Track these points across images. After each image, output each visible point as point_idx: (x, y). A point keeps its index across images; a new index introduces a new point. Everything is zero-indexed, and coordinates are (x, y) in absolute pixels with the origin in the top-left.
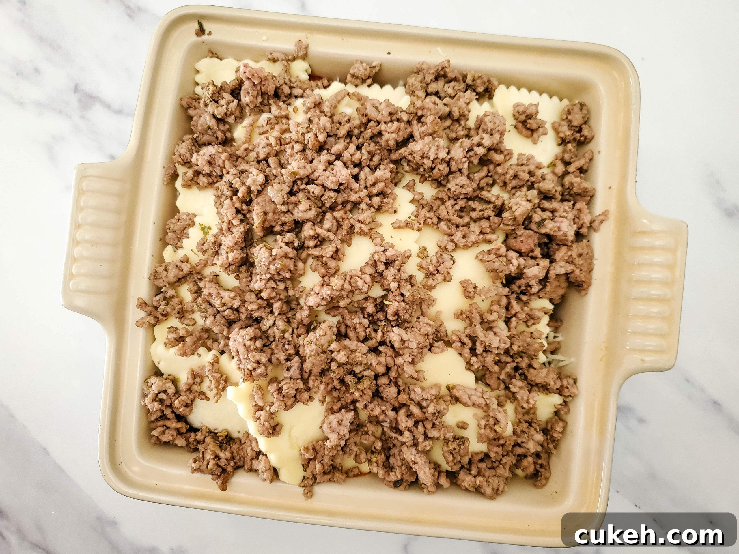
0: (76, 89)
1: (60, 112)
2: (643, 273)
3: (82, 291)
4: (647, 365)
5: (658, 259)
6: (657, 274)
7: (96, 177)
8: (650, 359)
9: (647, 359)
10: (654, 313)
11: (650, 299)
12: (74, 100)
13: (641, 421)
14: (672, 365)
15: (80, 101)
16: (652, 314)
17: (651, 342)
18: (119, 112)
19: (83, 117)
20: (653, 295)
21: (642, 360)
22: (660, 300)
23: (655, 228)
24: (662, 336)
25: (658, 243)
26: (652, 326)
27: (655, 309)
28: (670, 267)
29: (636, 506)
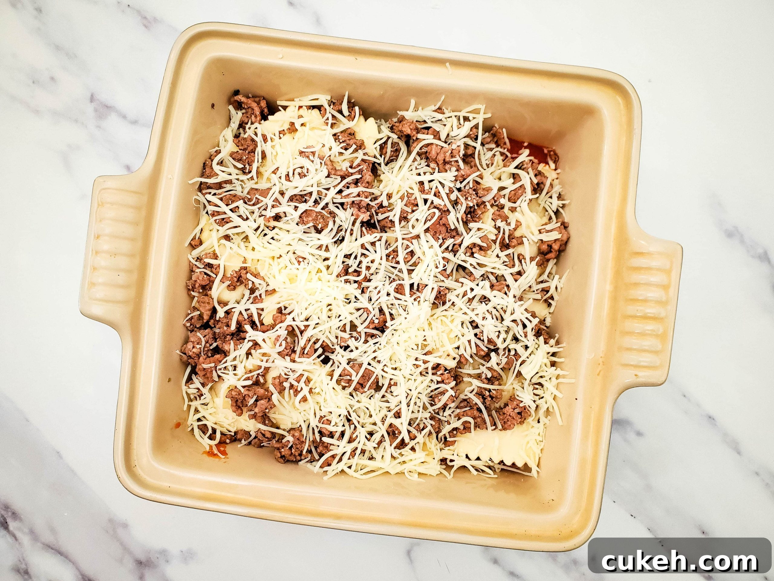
0: (92, 99)
1: (76, 121)
2: (640, 293)
3: (100, 300)
4: (641, 380)
5: (655, 278)
6: (653, 294)
7: (116, 189)
8: (644, 375)
9: (640, 374)
10: (648, 330)
11: (645, 317)
12: (90, 109)
13: (639, 434)
14: (664, 380)
15: (96, 110)
16: (647, 332)
17: (646, 359)
18: (135, 122)
19: (99, 127)
20: (648, 313)
21: (636, 375)
22: (655, 318)
23: (652, 249)
24: (656, 352)
25: (654, 264)
26: (647, 343)
27: (650, 327)
28: (666, 287)
29: (632, 516)
